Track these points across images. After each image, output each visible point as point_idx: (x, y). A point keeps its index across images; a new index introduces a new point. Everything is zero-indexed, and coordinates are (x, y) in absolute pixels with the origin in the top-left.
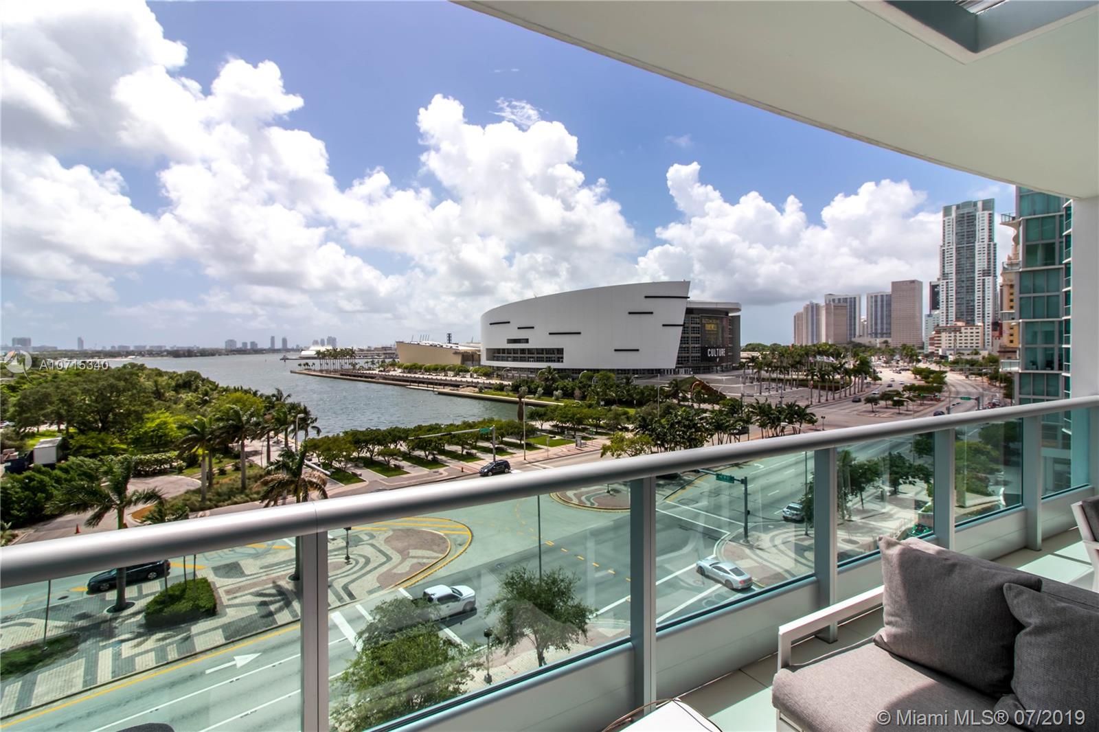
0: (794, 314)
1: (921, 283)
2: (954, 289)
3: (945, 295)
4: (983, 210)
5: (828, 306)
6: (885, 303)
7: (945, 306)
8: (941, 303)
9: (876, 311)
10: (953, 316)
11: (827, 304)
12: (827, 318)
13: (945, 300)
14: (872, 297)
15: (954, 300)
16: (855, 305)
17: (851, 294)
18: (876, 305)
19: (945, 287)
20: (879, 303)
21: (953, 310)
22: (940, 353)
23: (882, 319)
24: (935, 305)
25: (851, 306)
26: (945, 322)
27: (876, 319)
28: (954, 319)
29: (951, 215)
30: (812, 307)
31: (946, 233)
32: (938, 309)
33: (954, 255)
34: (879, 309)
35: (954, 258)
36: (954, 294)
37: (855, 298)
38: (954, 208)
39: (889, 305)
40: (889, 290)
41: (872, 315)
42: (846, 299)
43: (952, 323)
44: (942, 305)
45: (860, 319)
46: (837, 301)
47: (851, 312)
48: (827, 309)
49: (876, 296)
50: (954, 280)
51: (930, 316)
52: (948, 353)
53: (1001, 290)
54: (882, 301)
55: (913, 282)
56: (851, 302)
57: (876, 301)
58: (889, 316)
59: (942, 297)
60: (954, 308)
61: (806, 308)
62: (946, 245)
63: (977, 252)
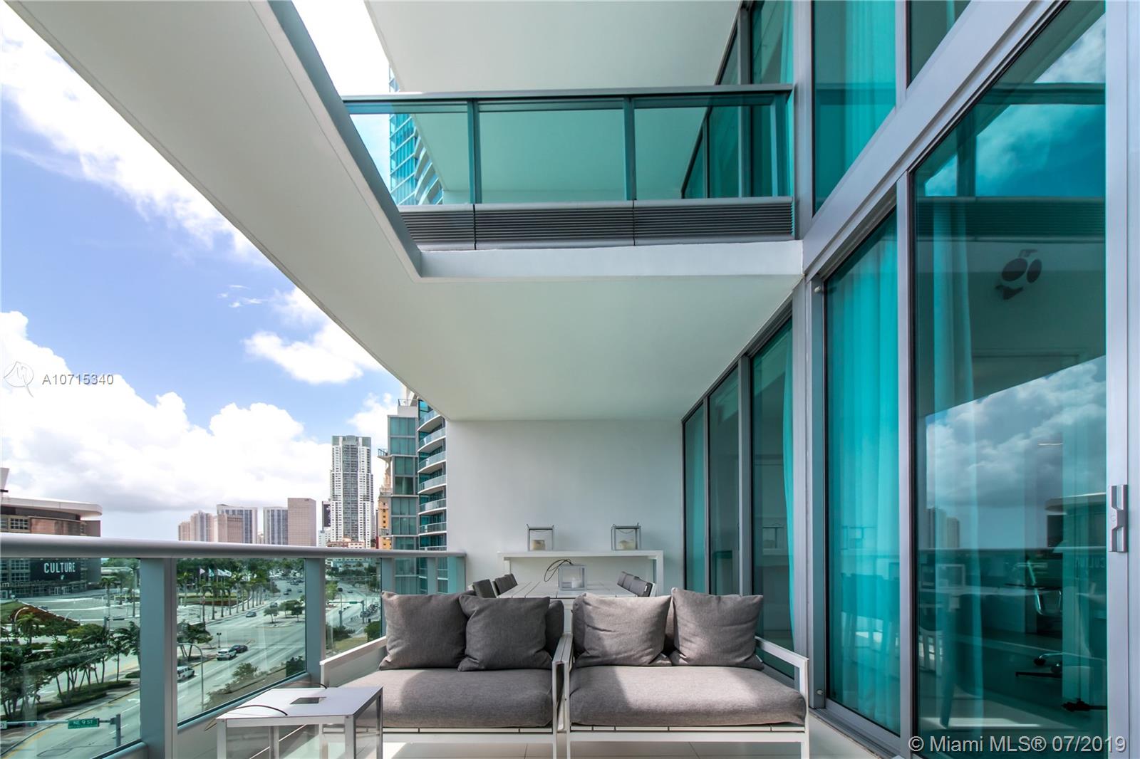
0: (180, 523)
1: (315, 502)
2: (342, 509)
3: (335, 514)
4: (363, 445)
5: (220, 517)
6: (281, 518)
7: (335, 524)
8: (331, 521)
9: (273, 525)
10: (341, 533)
11: (219, 515)
12: (219, 530)
13: (335, 519)
14: (268, 511)
15: (342, 519)
16: (251, 518)
17: (246, 507)
18: (273, 520)
19: (335, 507)
20: (276, 517)
21: (341, 528)
22: (332, 566)
23: (279, 533)
24: (327, 522)
25: (246, 518)
26: (335, 538)
27: (273, 533)
28: (342, 536)
29: (338, 444)
30: (202, 517)
31: (335, 460)
32: (330, 526)
33: (342, 480)
34: (276, 524)
35: (342, 482)
36: (342, 514)
37: (251, 511)
38: (341, 439)
39: (286, 519)
40: (285, 505)
41: (269, 529)
42: (242, 511)
43: (341, 539)
44: (333, 523)
45: (256, 533)
46: (231, 513)
47: (246, 524)
48: (219, 520)
49: (273, 511)
50: (342, 502)
51: (322, 532)
52: (338, 565)
53: (377, 514)
54: (279, 516)
55: (307, 500)
56: (246, 514)
57: (273, 516)
58: (286, 530)
59: (332, 516)
60: (342, 526)
61: (194, 518)
62: (335, 470)
63: (359, 480)
